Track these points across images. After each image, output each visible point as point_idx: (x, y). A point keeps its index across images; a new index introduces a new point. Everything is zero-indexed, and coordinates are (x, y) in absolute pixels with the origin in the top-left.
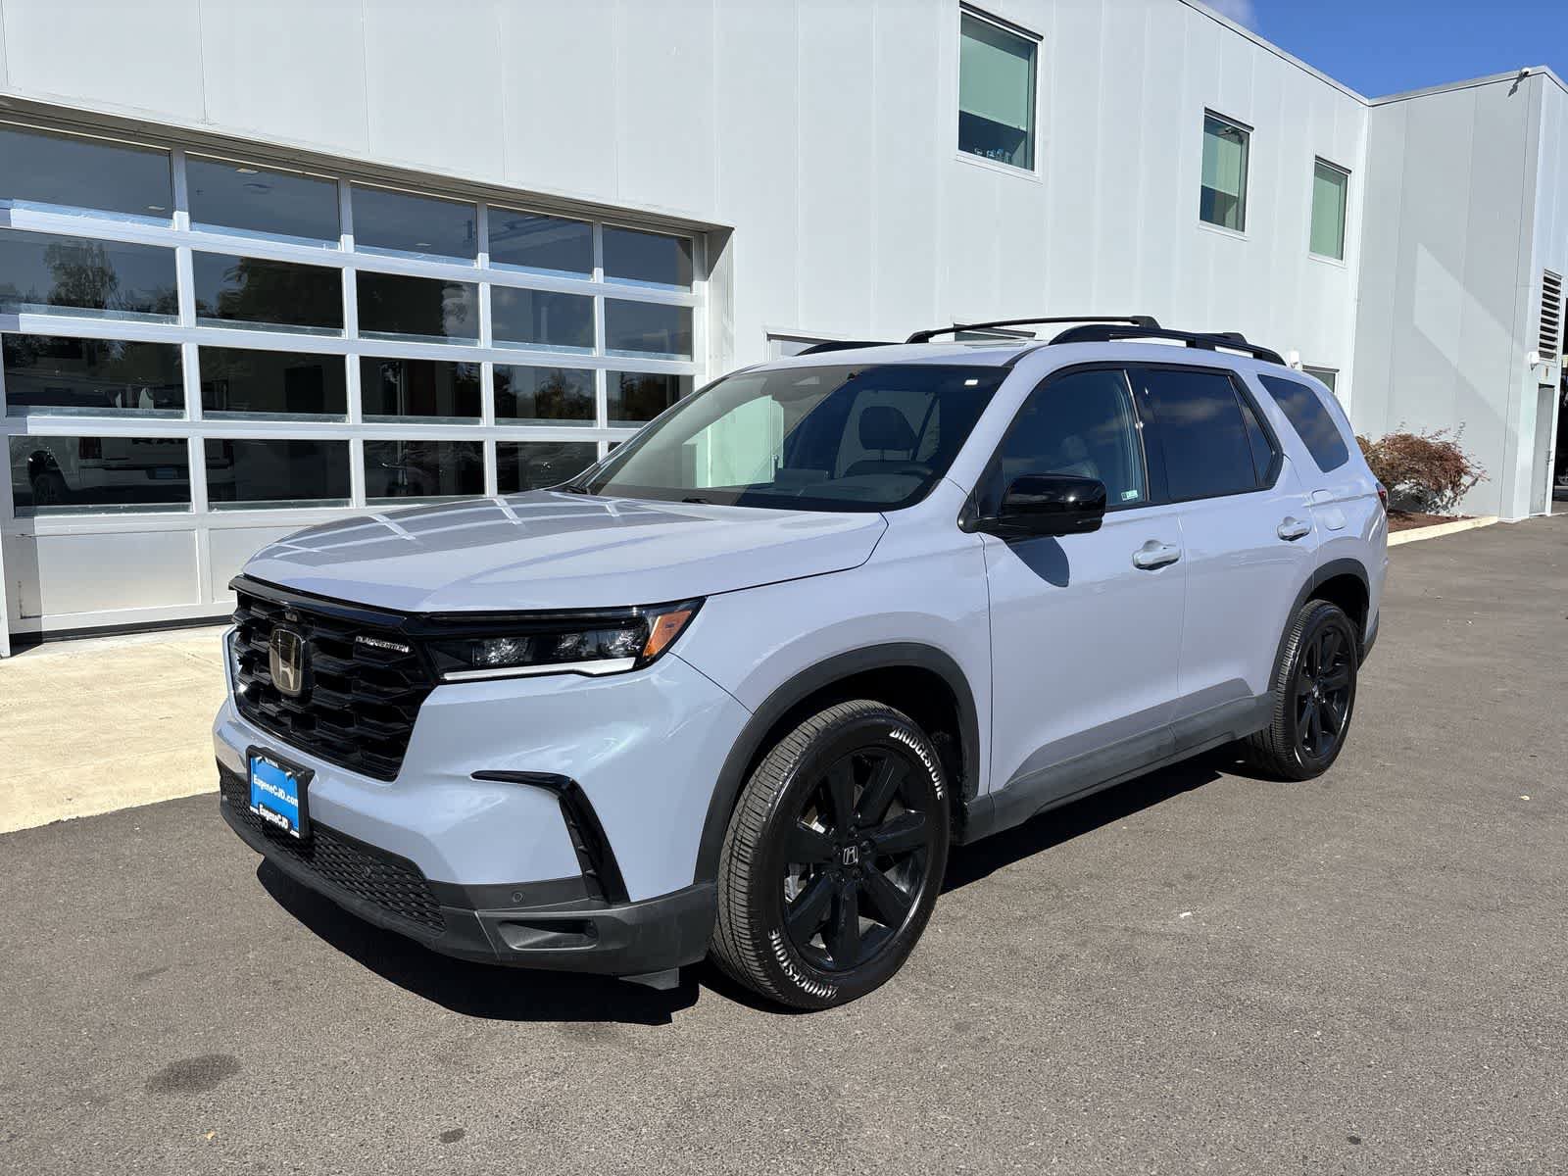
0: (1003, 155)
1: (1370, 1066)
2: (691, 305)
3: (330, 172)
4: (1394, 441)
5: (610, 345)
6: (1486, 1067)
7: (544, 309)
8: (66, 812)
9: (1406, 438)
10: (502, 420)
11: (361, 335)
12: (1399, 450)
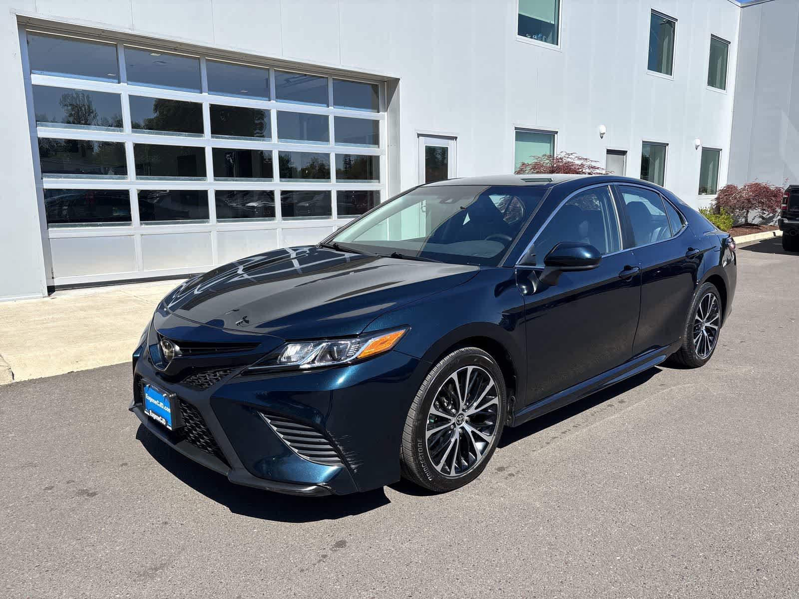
0: (542, 37)
1: (703, 490)
2: (378, 120)
3: (197, 53)
4: (751, 186)
5: (337, 140)
6: (763, 491)
7: (305, 124)
8: (76, 368)
9: (757, 185)
10: (283, 179)
11: (212, 137)
12: (753, 192)
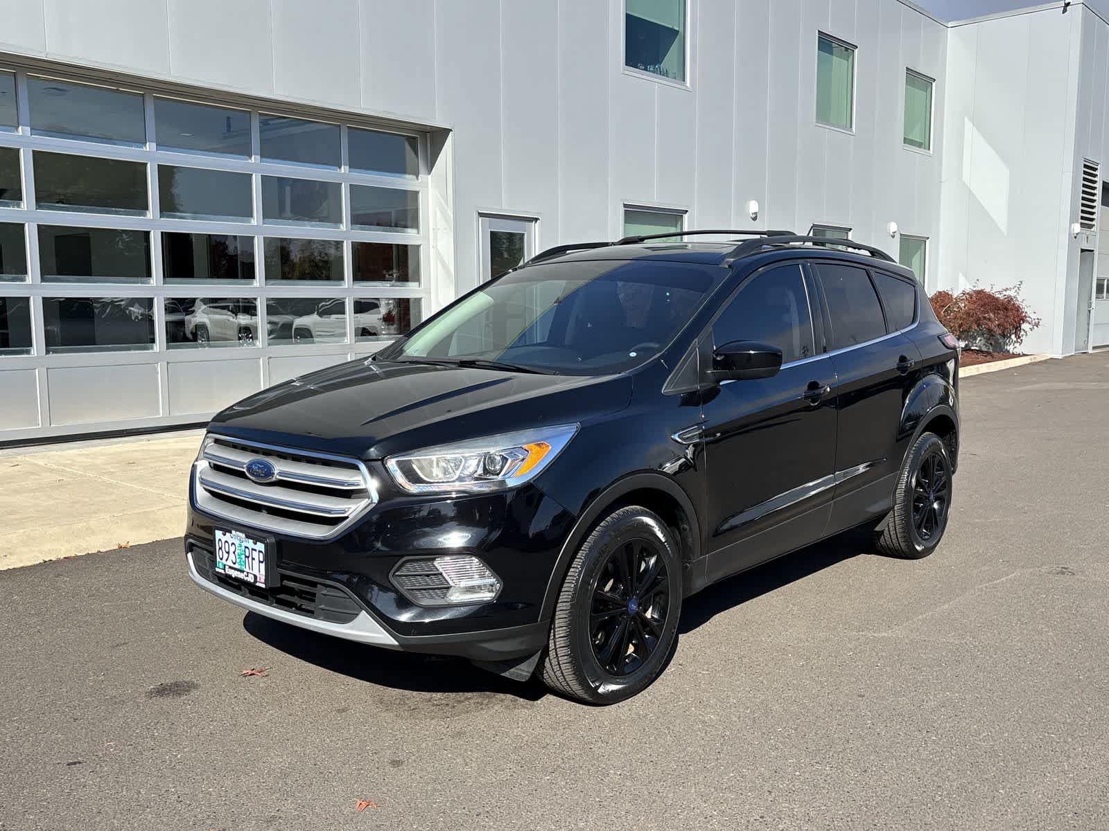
2: (417, 189)
3: (138, 88)
4: (971, 295)
10: (271, 281)
11: (162, 215)
12: (975, 302)
